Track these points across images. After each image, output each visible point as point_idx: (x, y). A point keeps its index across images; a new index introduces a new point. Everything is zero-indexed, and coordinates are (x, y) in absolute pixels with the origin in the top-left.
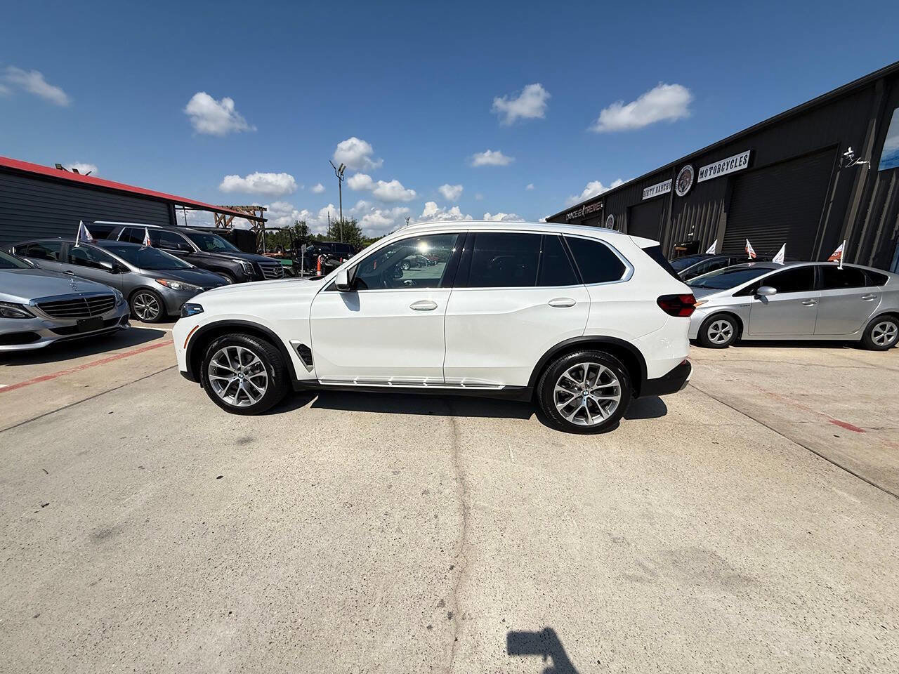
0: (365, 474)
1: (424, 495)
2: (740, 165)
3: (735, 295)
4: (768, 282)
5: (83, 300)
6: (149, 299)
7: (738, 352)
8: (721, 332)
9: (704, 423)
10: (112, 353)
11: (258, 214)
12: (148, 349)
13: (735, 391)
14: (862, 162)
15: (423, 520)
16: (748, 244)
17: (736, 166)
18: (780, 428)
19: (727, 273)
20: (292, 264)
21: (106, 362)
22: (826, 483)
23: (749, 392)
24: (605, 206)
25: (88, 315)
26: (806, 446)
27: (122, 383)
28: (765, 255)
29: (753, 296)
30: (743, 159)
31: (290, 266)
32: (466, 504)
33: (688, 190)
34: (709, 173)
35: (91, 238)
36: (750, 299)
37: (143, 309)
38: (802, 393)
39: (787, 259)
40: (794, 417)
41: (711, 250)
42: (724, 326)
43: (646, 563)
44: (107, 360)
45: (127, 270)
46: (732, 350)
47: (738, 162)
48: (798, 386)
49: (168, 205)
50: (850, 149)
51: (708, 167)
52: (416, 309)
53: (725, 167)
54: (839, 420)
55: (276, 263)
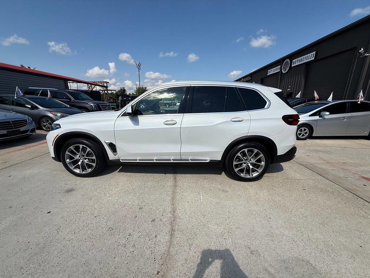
0: (125, 209)
1: (152, 222)
2: (311, 58)
3: (310, 116)
4: (325, 110)
5: (10, 122)
6: (48, 121)
7: (311, 142)
8: (303, 133)
9: (298, 178)
10: (25, 146)
11: (105, 85)
12: (42, 143)
13: (312, 161)
14: (368, 55)
15: (148, 239)
16: (315, 93)
17: (309, 59)
18: (335, 181)
19: (306, 106)
20: (116, 105)
21: (20, 150)
22: (364, 213)
23: (318, 162)
24: (251, 78)
25: (13, 129)
26: (351, 191)
27: (23, 160)
28: (324, 98)
29: (318, 116)
30: (312, 56)
31: (115, 106)
32: (173, 228)
33: (287, 70)
34: (297, 62)
35: (22, 94)
36: (317, 118)
37: (45, 125)
38: (343, 162)
39: (333, 99)
40: (342, 174)
41: (298, 96)
42: (305, 130)
43: (270, 269)
44: (21, 150)
45: (38, 108)
46: (309, 141)
47: (310, 57)
48: (341, 158)
49: (65, 81)
50: (362, 49)
51: (296, 60)
52: (166, 124)
53: (304, 59)
54: (364, 176)
55: (108, 105)
